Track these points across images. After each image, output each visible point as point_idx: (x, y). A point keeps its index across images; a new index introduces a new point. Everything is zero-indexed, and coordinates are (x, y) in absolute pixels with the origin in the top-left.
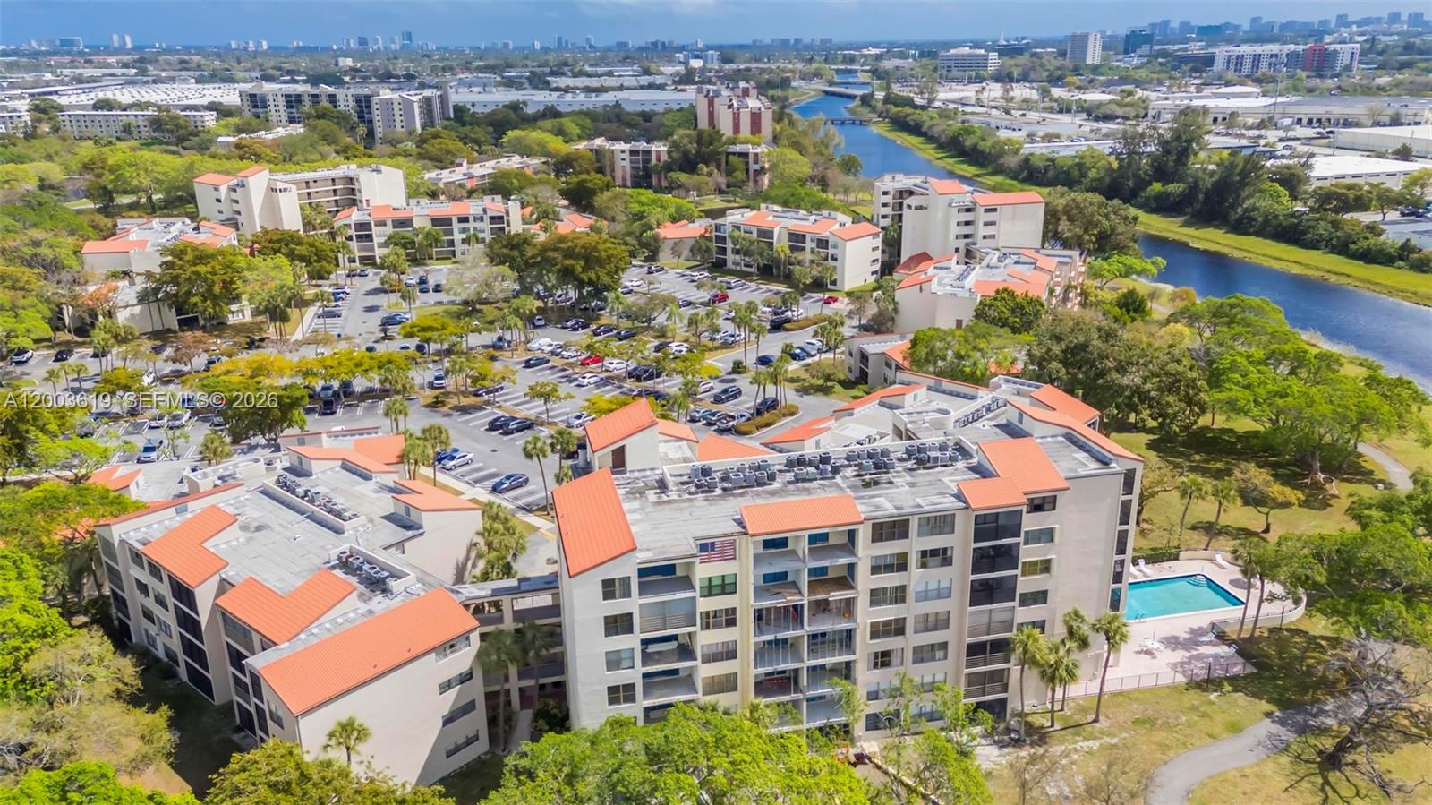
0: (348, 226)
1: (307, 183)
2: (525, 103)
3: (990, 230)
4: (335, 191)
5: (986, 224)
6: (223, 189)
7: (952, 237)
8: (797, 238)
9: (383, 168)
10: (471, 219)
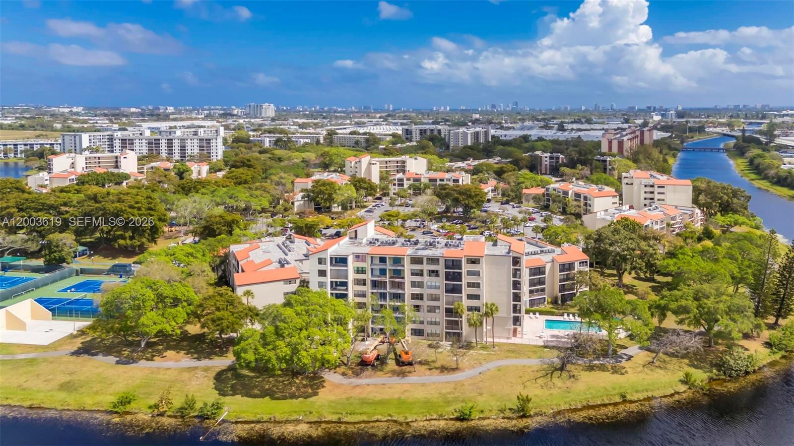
0: (395, 180)
1: (386, 162)
2: (530, 136)
3: (661, 197)
4: (397, 166)
5: (659, 193)
6: (353, 163)
7: (642, 198)
8: (578, 195)
9: (418, 158)
10: (445, 180)
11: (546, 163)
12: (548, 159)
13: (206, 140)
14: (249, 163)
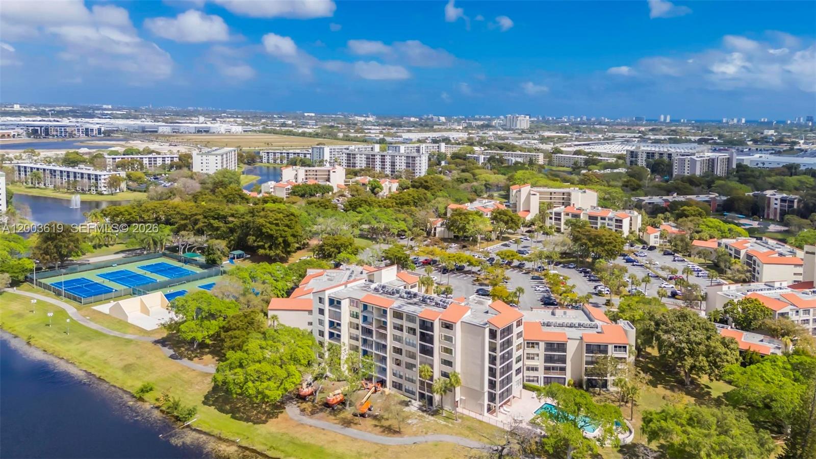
4: (563, 198)
8: (750, 257)
9: (588, 191)
11: (776, 206)
12: (778, 202)
13: (412, 157)
14: (426, 184)
